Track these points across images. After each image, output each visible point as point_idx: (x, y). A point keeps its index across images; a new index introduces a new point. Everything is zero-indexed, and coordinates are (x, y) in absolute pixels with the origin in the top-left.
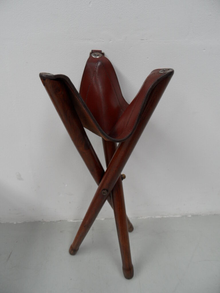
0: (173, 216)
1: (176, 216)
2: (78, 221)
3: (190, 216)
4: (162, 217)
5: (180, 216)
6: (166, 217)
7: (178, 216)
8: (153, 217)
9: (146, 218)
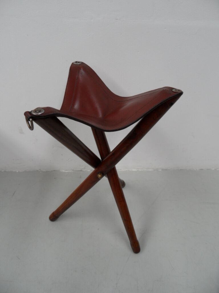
0: (146, 170)
1: (149, 170)
2: (68, 171)
3: (161, 170)
4: (138, 170)
5: (152, 170)
6: (140, 170)
7: (150, 170)
8: (130, 170)
9: (124, 170)
